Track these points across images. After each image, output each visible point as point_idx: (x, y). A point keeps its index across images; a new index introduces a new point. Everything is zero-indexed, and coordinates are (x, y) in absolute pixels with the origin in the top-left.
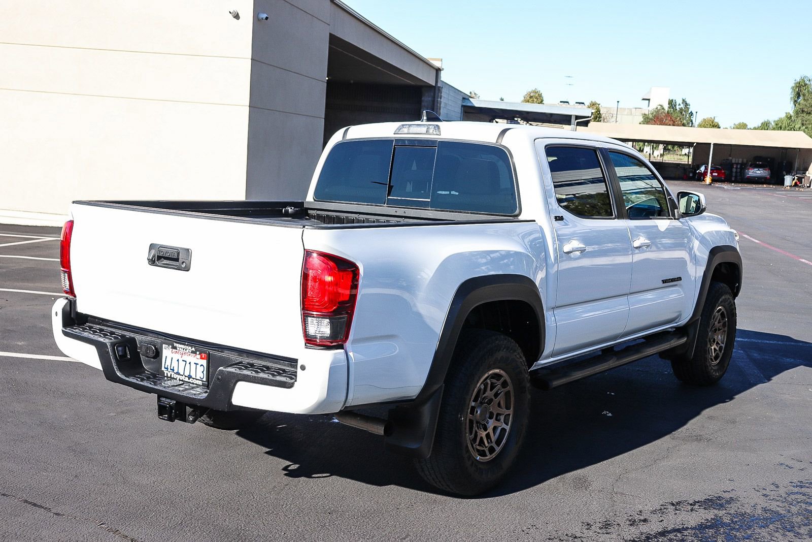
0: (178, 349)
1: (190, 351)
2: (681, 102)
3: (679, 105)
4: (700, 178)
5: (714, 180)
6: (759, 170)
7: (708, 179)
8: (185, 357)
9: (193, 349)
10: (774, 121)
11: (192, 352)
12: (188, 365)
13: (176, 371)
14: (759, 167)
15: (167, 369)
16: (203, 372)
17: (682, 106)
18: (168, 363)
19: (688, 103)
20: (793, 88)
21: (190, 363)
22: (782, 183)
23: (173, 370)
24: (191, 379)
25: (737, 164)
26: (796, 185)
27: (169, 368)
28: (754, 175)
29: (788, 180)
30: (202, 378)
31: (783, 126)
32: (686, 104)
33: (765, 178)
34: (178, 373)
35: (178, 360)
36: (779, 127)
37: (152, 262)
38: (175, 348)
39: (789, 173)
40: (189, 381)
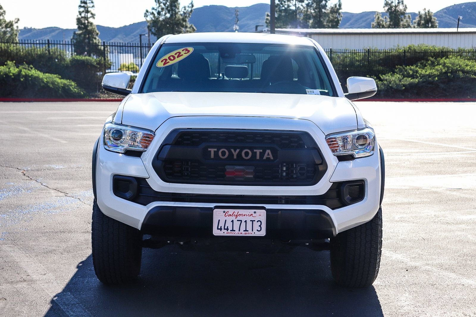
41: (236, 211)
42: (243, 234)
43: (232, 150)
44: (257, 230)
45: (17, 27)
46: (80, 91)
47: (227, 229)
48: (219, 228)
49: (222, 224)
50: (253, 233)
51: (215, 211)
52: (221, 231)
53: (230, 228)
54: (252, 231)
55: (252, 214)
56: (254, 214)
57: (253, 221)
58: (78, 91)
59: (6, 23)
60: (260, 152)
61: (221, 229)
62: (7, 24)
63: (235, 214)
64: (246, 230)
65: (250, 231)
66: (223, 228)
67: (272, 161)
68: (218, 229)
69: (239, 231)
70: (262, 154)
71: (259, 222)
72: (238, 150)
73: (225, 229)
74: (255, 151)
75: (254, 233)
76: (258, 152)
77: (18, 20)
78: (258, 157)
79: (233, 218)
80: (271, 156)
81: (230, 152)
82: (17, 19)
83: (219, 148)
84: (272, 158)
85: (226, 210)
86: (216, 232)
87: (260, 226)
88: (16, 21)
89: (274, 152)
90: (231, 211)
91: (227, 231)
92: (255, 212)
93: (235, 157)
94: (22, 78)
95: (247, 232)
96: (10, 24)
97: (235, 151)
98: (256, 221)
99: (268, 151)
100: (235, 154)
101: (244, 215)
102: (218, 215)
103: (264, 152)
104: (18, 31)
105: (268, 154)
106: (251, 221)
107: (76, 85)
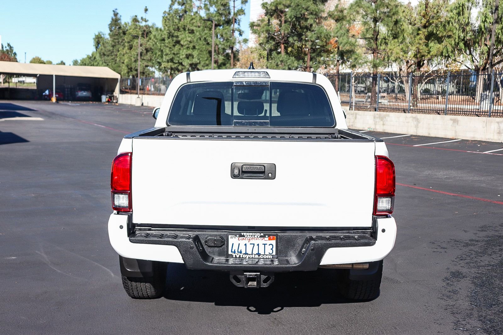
0: (246, 236)
1: (259, 236)
2: (7, 45)
3: (6, 47)
4: (48, 98)
5: (58, 100)
6: (84, 92)
7: (54, 99)
8: (252, 242)
9: (262, 234)
10: (81, 60)
11: (261, 237)
12: (256, 247)
13: (244, 252)
14: (84, 90)
15: (235, 252)
16: (272, 249)
17: (8, 48)
18: (235, 248)
19: (11, 46)
20: (94, 39)
21: (258, 245)
22: (100, 100)
23: (241, 252)
24: (261, 256)
25: (68, 88)
26: (108, 101)
27: (236, 251)
28: (82, 95)
29: (104, 98)
30: (271, 253)
31: (87, 64)
32: (11, 47)
33: (89, 97)
34: (246, 254)
35: (246, 245)
36: (84, 63)
37: (234, 176)
38: (244, 236)
39: (102, 94)
40: (259, 257)
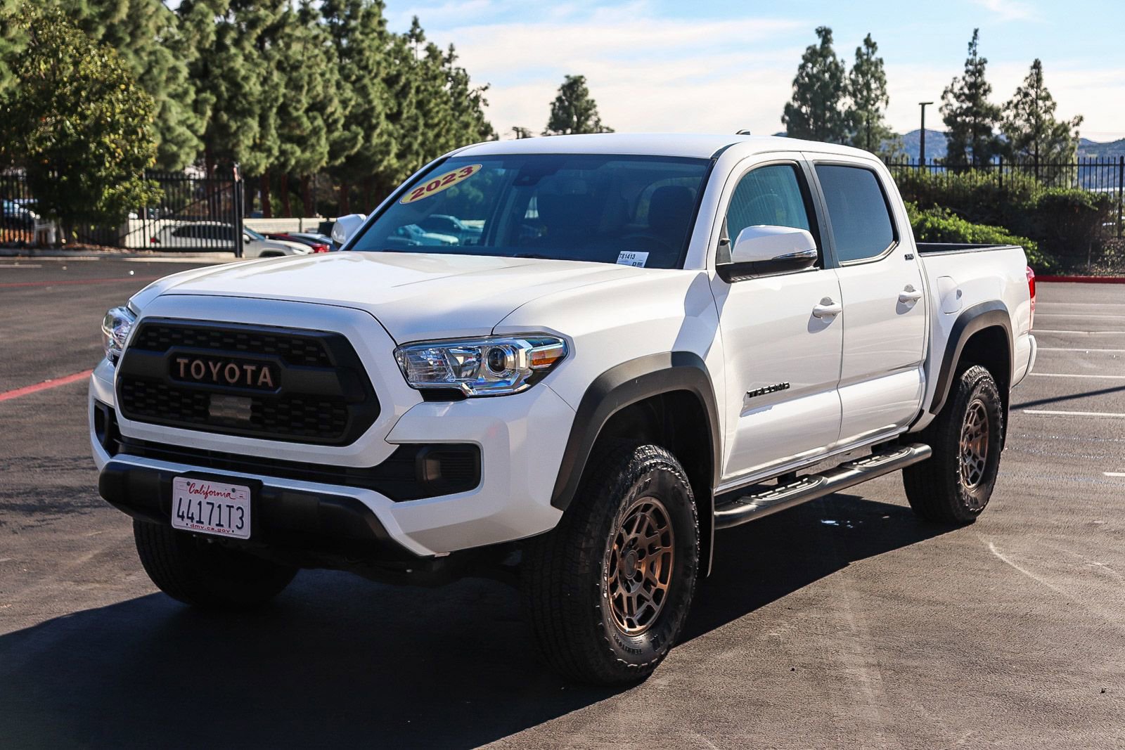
41: (206, 483)
42: (216, 531)
43: (211, 364)
44: (237, 526)
45: (1077, 133)
46: (1044, 259)
47: (192, 518)
48: (181, 514)
49: (184, 508)
50: (231, 532)
51: (176, 479)
52: (183, 520)
53: (197, 518)
54: (230, 526)
55: (229, 494)
56: (232, 493)
57: (230, 507)
58: (1039, 260)
59: (1055, 126)
60: (252, 371)
61: (182, 517)
62: (1057, 129)
63: (203, 489)
64: (219, 525)
65: (226, 527)
66: (185, 515)
67: (270, 389)
68: (179, 516)
69: (210, 524)
70: (256, 375)
71: (240, 511)
72: (219, 365)
73: (188, 518)
74: (245, 367)
75: (233, 531)
76: (249, 368)
77: (1081, 119)
78: (249, 381)
79: (201, 497)
80: (268, 380)
81: (207, 367)
82: (1079, 118)
83: (192, 358)
84: (270, 384)
85: (192, 481)
86: (177, 523)
87: (241, 518)
88: (1076, 121)
89: (274, 372)
90: (198, 483)
91: (192, 521)
92: (234, 490)
93: (215, 377)
94: (924, 234)
95: (222, 528)
96: (1062, 128)
97: (215, 366)
98: (236, 507)
99: (265, 370)
100: (215, 371)
101: (218, 494)
102: (180, 488)
103: (259, 370)
104: (1078, 142)
105: (265, 377)
106: (228, 506)
107: (1036, 248)
